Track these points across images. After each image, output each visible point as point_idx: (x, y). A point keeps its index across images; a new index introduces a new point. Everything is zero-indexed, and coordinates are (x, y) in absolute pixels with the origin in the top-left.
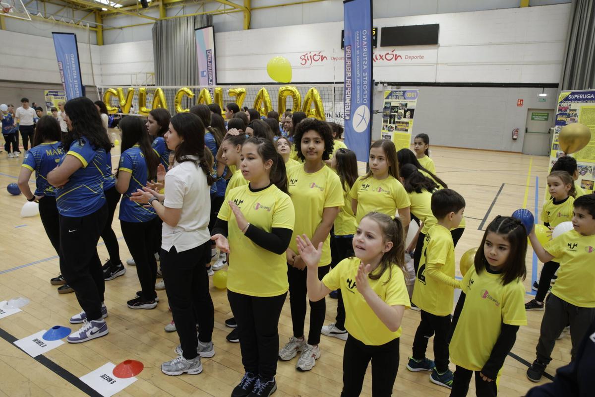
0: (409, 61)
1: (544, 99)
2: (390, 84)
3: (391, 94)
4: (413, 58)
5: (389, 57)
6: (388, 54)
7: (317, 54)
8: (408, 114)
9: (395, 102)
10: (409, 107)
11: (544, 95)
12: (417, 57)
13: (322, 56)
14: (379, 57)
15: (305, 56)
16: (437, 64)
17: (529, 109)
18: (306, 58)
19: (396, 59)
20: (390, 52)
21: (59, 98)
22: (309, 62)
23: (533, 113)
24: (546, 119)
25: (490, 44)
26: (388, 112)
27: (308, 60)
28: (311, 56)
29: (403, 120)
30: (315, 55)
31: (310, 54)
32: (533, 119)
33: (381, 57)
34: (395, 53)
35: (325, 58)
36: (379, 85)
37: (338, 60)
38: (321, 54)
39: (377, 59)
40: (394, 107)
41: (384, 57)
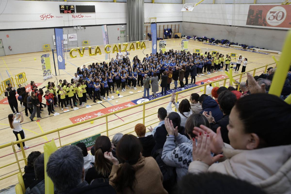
0: (86, 18)
1: (123, 28)
2: (82, 26)
3: (160, 42)
4: (88, 17)
5: (80, 16)
6: (79, 15)
7: (49, 15)
8: (164, 45)
9: (161, 43)
10: (165, 44)
11: (123, 27)
12: (89, 17)
13: (51, 16)
14: (76, 17)
15: (42, 16)
16: (96, 19)
17: (120, 31)
18: (43, 17)
19: (82, 17)
20: (80, 15)
21: (47, 57)
22: (45, 19)
23: (122, 32)
24: (124, 33)
25: (109, 13)
26: (160, 45)
27: (45, 17)
28: (45, 16)
29: (163, 46)
30: (48, 15)
31: (45, 15)
32: (121, 33)
33: (77, 17)
34: (81, 15)
35: (53, 17)
36: (78, 27)
37: (59, 18)
38: (51, 15)
39: (75, 17)
40: (161, 44)
41: (78, 17)
